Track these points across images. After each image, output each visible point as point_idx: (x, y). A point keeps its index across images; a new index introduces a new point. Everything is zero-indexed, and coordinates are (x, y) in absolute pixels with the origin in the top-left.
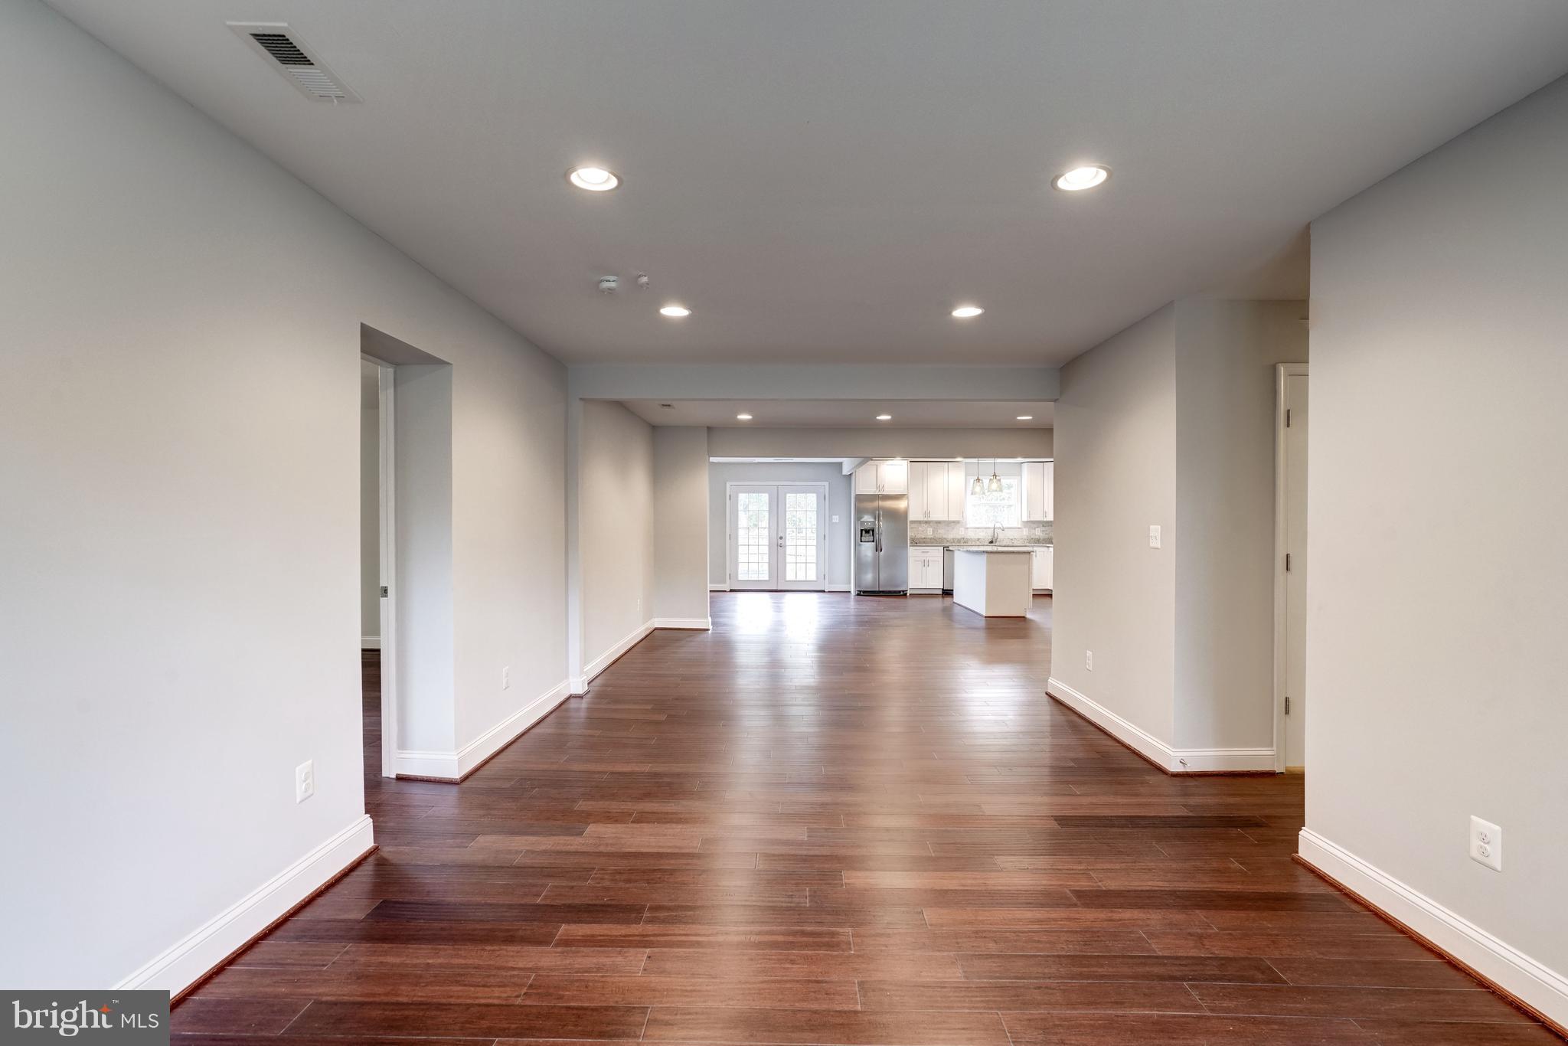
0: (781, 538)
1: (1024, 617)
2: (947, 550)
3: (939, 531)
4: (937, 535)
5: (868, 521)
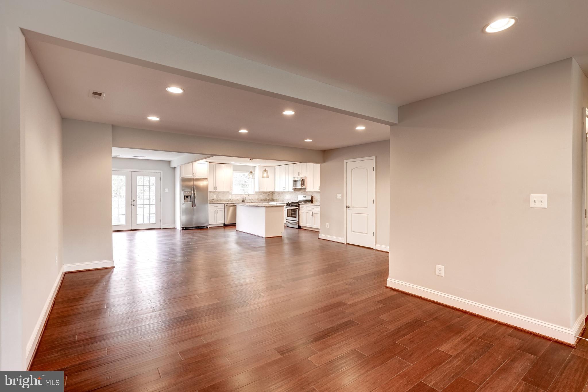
0: (134, 201)
1: (281, 236)
2: (226, 205)
3: (219, 196)
4: (219, 198)
5: (188, 192)
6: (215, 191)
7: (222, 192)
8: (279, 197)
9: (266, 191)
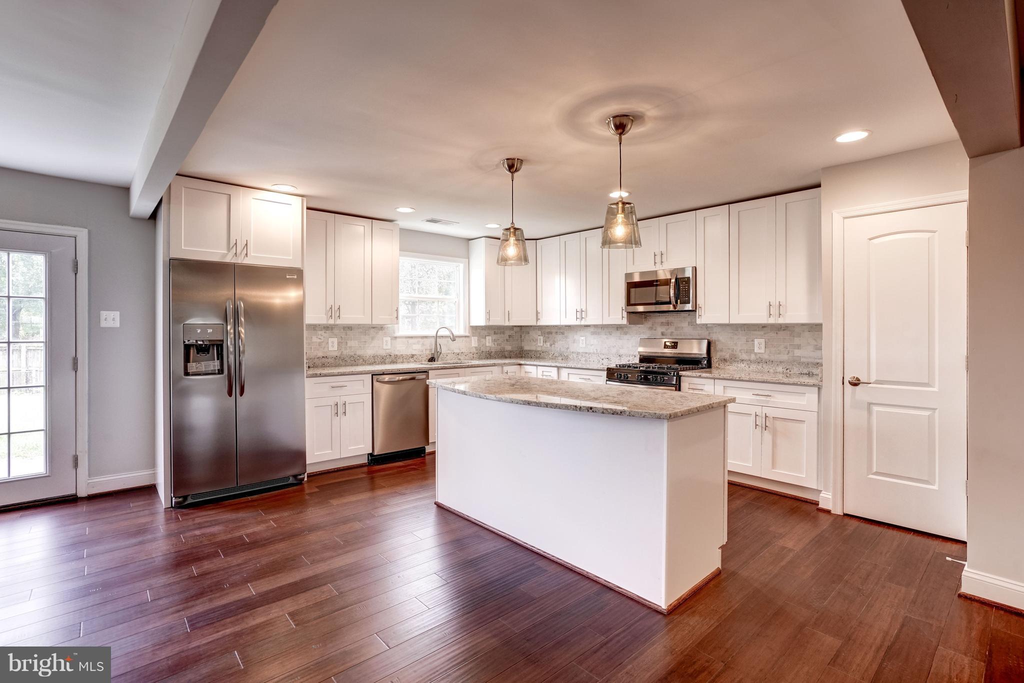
2: (376, 380)
3: (349, 345)
4: (347, 352)
5: (204, 327)
6: (331, 322)
7: (359, 326)
8: (548, 344)
9: (507, 324)
